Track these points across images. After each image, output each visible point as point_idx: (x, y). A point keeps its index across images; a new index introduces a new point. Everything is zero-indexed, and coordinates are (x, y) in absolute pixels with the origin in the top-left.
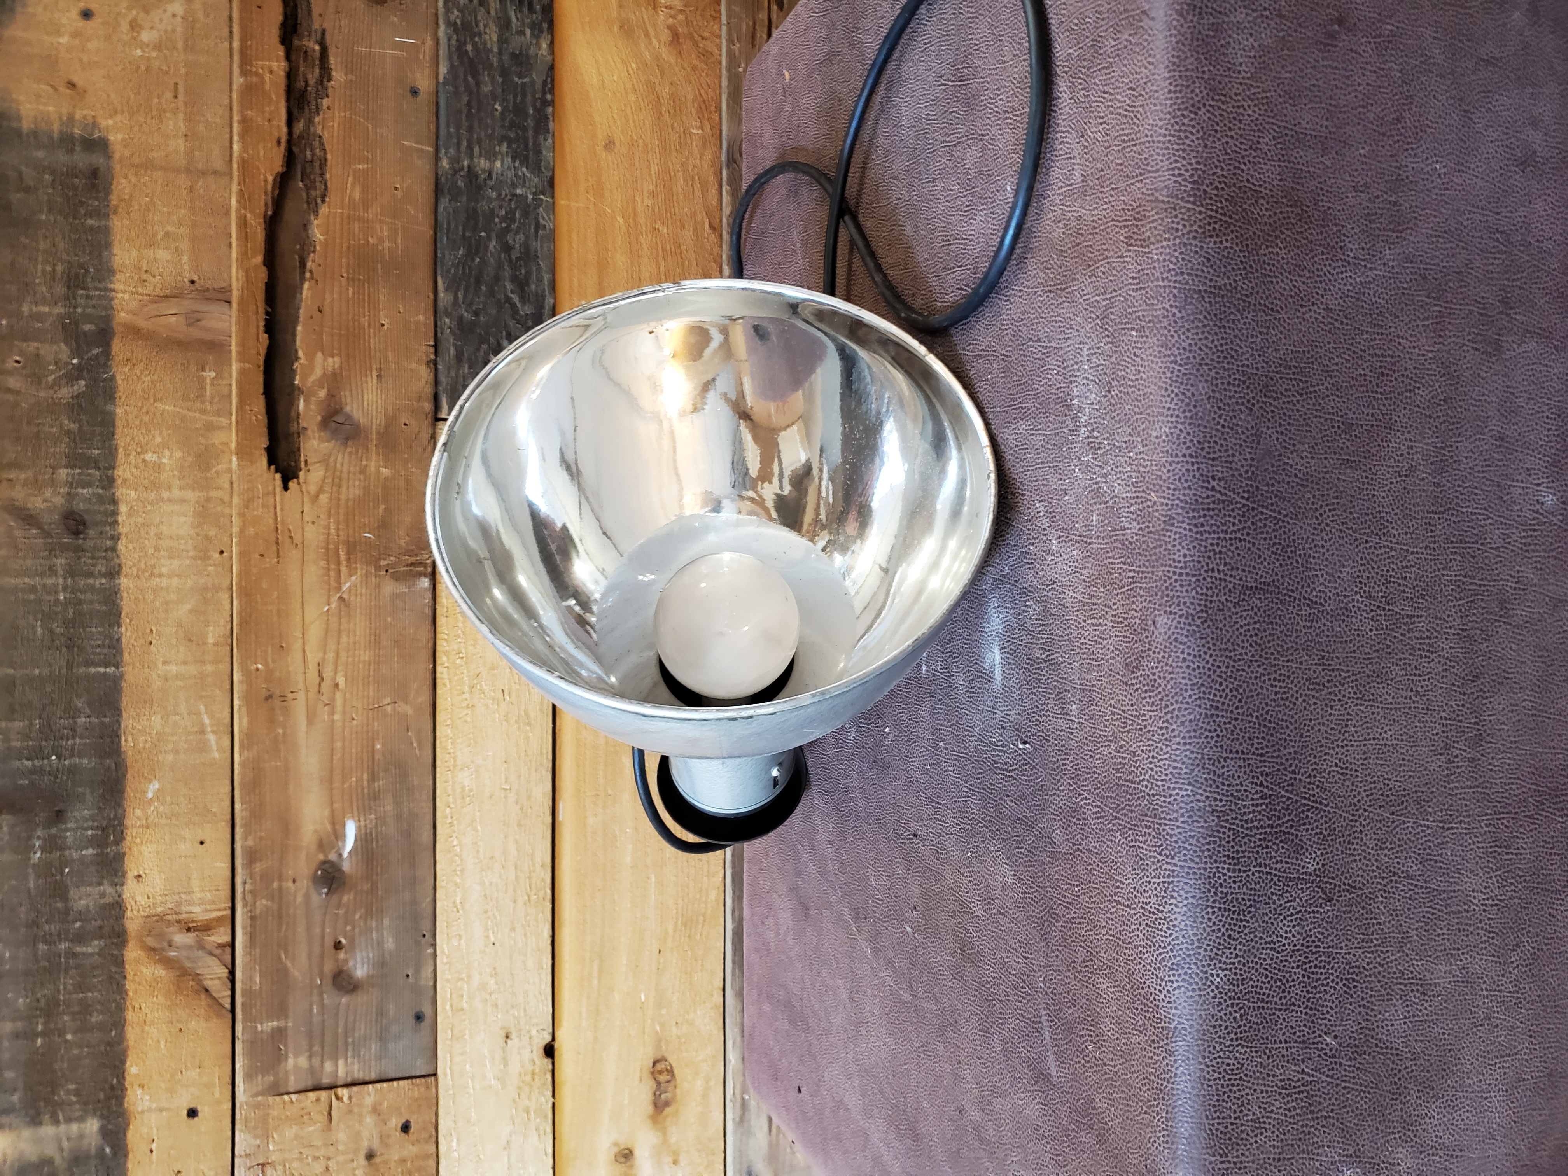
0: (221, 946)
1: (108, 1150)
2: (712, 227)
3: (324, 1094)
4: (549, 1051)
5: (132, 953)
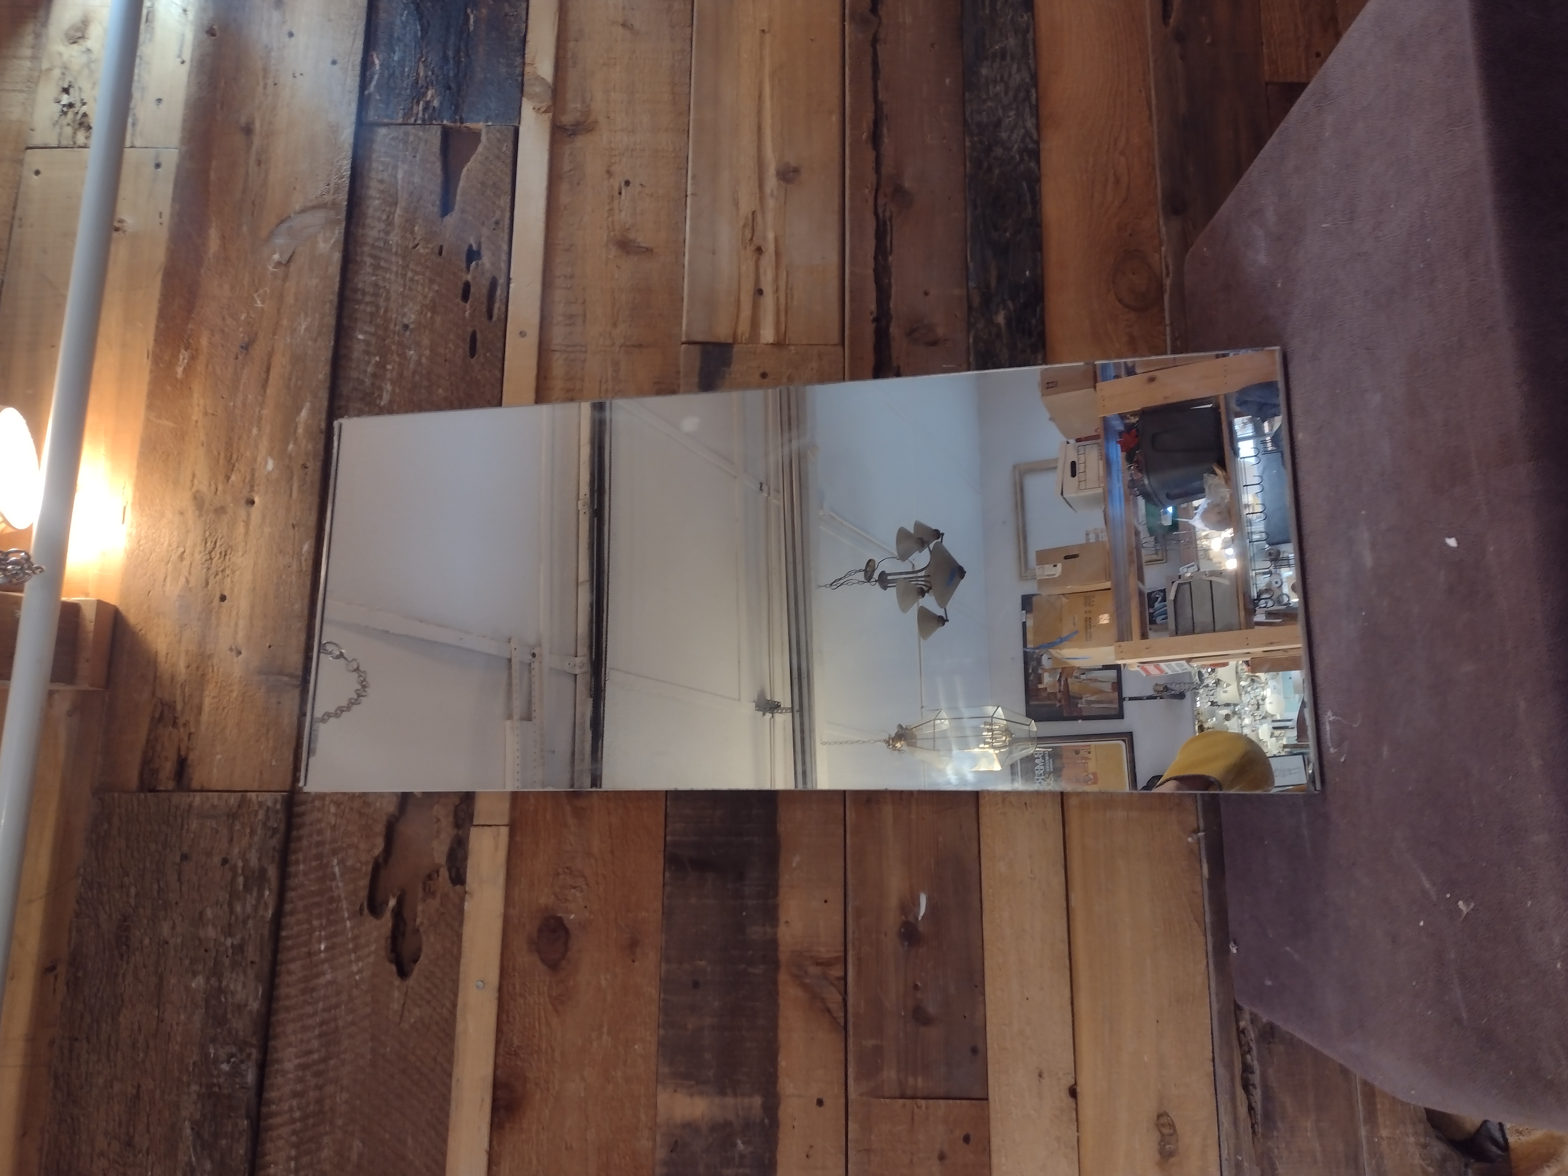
0: (838, 979)
1: (766, 1121)
3: (908, 1102)
4: (1073, 1092)
5: (783, 977)
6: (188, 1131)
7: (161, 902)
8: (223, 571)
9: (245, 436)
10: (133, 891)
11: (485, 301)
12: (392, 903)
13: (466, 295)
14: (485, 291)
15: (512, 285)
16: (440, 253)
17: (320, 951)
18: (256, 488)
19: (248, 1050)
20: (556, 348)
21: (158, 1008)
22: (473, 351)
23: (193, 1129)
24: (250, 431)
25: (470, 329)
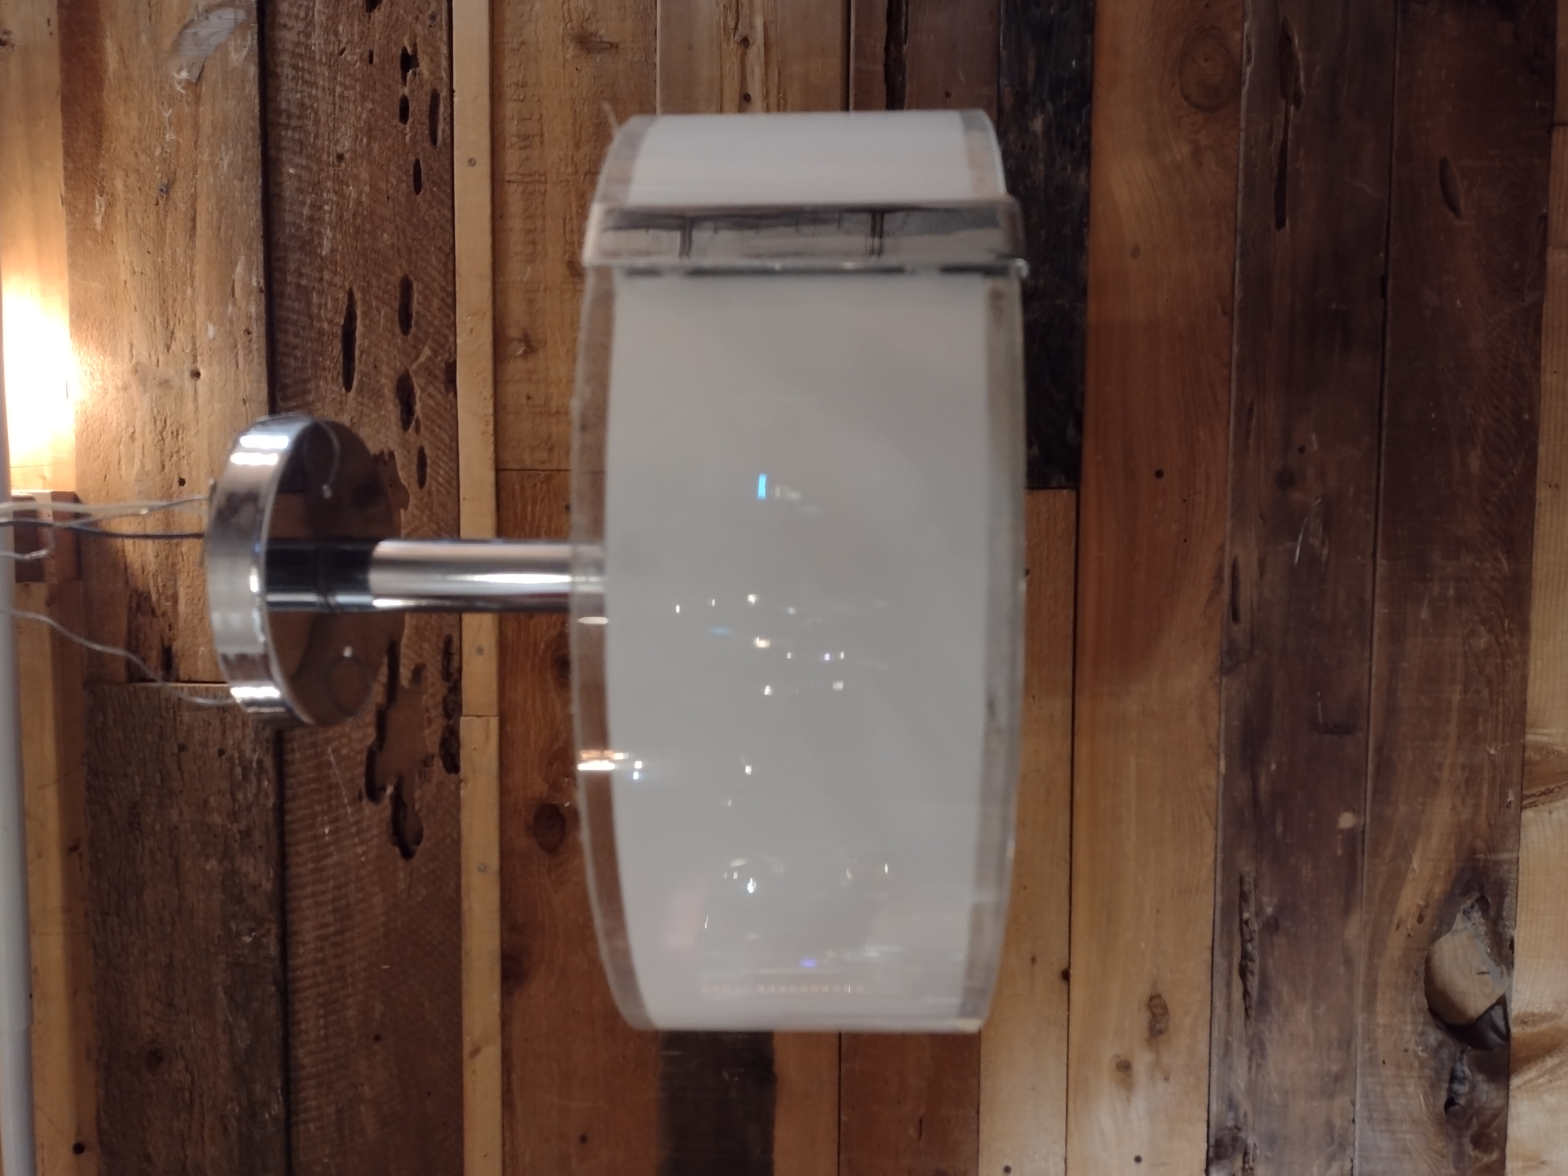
2: (1224, 312)
4: (1066, 975)
6: (222, 995)
7: (165, 790)
8: (178, 452)
9: (179, 297)
10: (137, 780)
11: (427, 121)
12: (390, 790)
13: (404, 115)
14: (426, 108)
15: (456, 99)
16: (371, 60)
17: (324, 835)
18: (199, 358)
19: (267, 926)
20: (512, 178)
21: (178, 887)
22: (418, 186)
23: (225, 993)
24: (184, 292)
25: (412, 158)
